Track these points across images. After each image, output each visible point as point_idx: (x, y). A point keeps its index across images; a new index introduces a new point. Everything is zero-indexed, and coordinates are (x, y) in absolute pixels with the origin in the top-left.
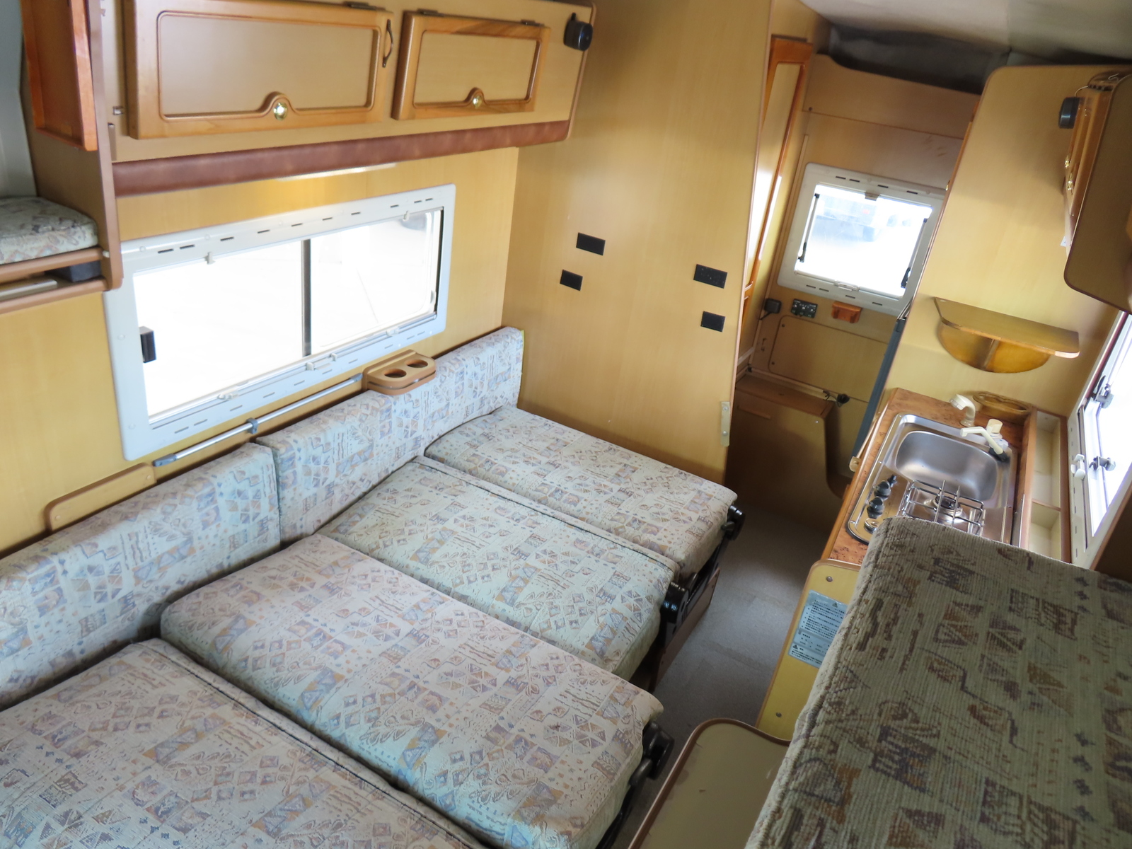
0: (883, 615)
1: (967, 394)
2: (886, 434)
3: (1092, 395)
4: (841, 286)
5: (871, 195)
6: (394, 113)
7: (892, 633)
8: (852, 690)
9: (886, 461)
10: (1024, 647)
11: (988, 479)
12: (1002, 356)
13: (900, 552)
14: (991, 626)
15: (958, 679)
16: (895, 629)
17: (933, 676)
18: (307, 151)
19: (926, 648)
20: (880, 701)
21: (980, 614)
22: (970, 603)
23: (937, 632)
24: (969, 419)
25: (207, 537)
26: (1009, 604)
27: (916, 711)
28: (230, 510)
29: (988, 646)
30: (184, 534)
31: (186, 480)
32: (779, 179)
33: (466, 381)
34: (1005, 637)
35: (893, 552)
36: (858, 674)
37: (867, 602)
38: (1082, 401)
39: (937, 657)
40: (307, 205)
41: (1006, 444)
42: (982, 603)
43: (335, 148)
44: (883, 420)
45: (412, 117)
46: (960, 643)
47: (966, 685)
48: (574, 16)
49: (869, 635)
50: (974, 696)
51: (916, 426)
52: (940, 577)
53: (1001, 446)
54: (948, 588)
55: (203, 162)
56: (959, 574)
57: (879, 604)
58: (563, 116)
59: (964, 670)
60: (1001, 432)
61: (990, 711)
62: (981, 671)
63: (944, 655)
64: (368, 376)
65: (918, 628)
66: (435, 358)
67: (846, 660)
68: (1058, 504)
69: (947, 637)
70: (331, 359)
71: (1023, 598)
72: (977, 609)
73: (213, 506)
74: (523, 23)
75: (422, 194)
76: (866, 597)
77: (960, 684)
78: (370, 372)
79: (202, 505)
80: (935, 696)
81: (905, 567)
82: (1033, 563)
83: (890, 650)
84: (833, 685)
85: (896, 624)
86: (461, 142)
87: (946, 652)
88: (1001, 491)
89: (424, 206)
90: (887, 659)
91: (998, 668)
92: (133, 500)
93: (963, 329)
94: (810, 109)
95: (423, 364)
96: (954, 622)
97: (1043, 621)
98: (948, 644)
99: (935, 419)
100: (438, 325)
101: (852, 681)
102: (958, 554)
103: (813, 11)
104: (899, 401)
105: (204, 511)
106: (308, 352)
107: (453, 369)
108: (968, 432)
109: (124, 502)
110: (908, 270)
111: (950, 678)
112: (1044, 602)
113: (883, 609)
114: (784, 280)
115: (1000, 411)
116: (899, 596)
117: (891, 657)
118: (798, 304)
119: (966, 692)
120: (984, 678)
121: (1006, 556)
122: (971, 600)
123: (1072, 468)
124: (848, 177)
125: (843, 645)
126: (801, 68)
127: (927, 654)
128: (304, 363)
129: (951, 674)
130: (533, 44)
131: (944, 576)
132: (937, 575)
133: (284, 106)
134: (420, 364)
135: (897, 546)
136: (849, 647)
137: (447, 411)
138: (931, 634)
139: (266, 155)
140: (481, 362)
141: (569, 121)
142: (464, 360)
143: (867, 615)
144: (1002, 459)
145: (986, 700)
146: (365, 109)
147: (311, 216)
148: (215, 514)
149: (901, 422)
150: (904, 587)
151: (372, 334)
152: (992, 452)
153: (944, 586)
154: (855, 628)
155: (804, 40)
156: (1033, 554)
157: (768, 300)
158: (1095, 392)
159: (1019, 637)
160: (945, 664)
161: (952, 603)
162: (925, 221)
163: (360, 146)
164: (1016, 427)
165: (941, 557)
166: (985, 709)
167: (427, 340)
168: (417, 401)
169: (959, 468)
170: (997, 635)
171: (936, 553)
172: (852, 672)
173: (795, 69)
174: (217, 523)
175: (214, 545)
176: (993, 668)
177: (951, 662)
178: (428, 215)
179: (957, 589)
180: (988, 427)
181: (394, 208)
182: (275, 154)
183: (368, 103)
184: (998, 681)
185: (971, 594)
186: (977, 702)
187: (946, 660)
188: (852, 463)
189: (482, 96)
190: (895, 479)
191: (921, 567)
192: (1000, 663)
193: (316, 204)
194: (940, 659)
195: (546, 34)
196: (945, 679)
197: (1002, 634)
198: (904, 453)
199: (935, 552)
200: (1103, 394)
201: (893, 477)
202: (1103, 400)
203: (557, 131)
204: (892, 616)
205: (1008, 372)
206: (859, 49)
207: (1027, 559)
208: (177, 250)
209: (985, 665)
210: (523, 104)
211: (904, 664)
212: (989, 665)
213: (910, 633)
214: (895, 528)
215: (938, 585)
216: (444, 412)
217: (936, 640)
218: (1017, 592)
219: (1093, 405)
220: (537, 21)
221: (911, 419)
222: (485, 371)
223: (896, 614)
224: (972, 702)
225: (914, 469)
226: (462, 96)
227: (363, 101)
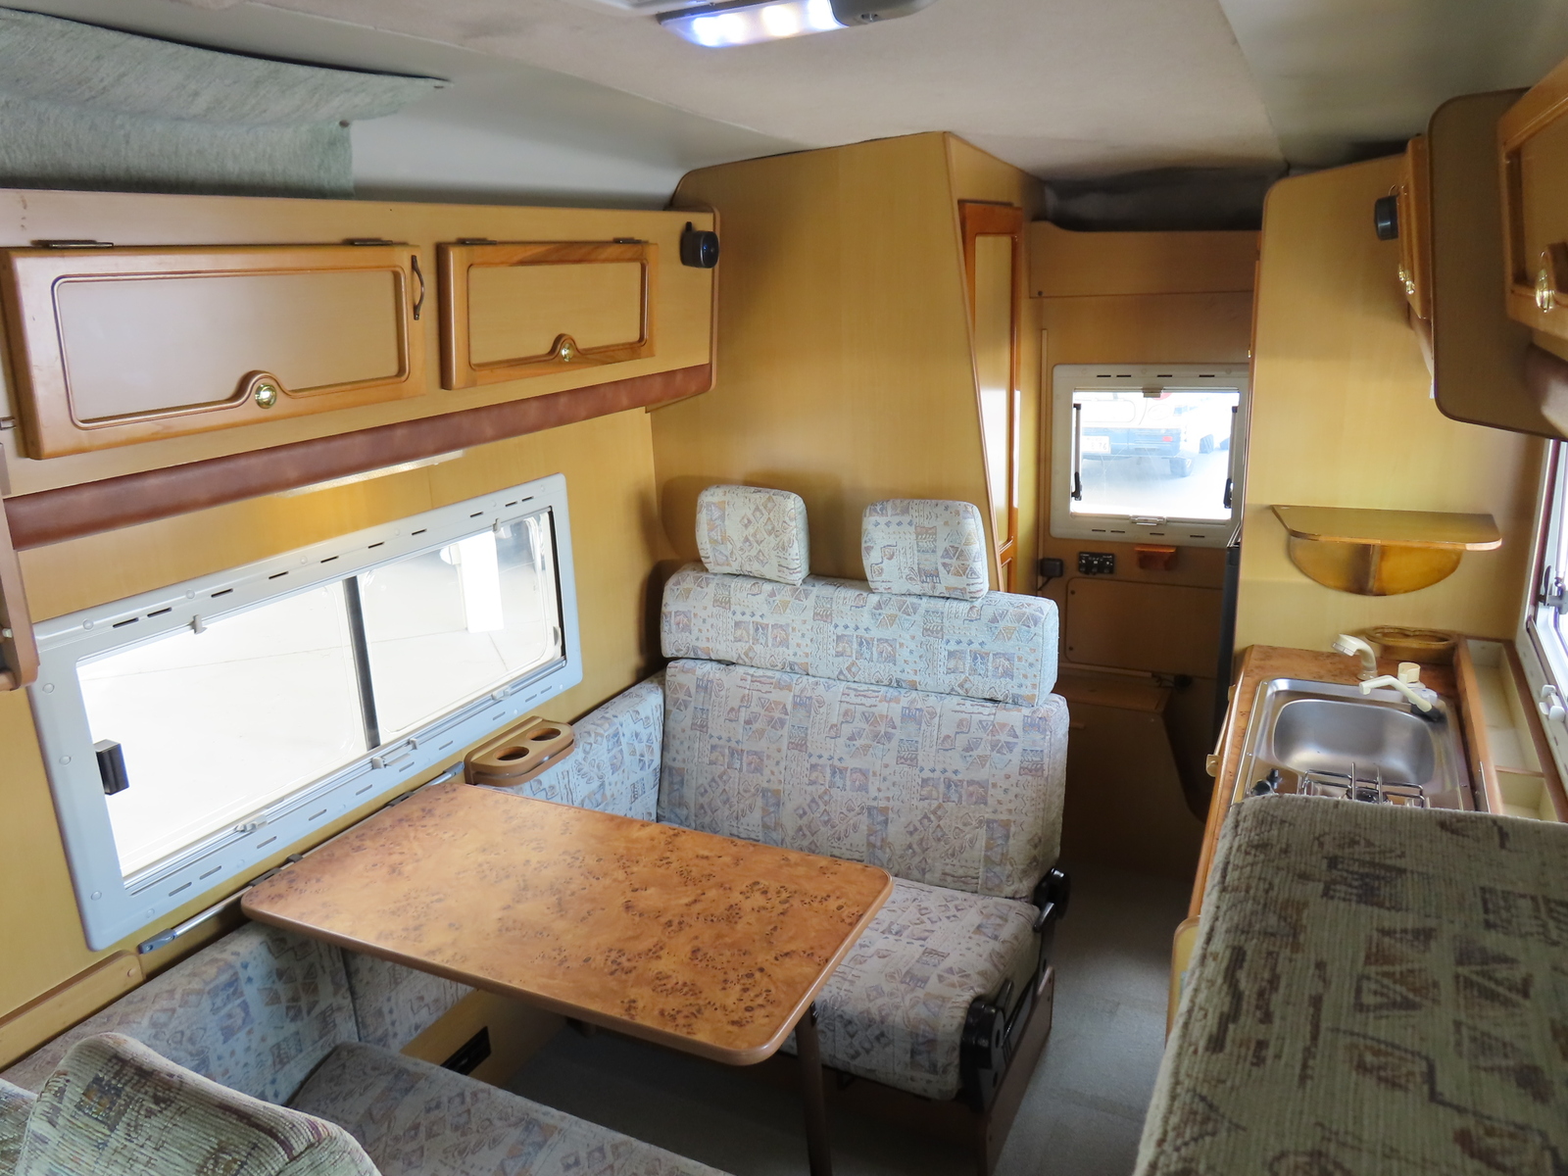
0: (1249, 975)
1: (1358, 634)
2: (1250, 712)
3: (1539, 599)
4: (1140, 521)
5: (1152, 391)
6: (445, 382)
7: (1272, 1008)
8: (1208, 1139)
9: (1258, 751)
10: (1532, 992)
11: (1422, 752)
12: (1389, 569)
13: (1262, 857)
14: (1460, 962)
15: (1419, 1079)
16: (1276, 1000)
17: (1369, 1082)
18: (318, 448)
19: (1343, 1027)
20: (1270, 1155)
21: (1433, 944)
22: (1410, 926)
23: (1359, 991)
24: (1369, 669)
25: (233, 1053)
26: (1482, 916)
27: (1348, 1165)
28: (267, 1004)
29: (1462, 1002)
30: (191, 1054)
31: (191, 967)
32: (1017, 394)
33: (624, 746)
34: (1490, 978)
35: (1250, 859)
36: (1215, 1103)
37: (1215, 957)
38: (1528, 610)
39: (1369, 1042)
40: (341, 530)
41: (1434, 694)
42: (1432, 923)
43: (360, 439)
44: (1240, 693)
45: (472, 383)
46: (1408, 1005)
47: (1439, 1088)
48: (689, 225)
49: (1228, 1019)
50: (1460, 1110)
51: (1293, 694)
52: (1343, 888)
53: (1427, 699)
54: (1363, 907)
55: (152, 482)
56: (1378, 878)
57: (1237, 957)
58: (702, 359)
59: (1427, 1059)
60: (1422, 679)
61: (1501, 1136)
62: (1460, 1054)
63: (1382, 1035)
64: (474, 765)
65: (1320, 990)
66: (572, 723)
67: (1188, 1076)
68: (1537, 765)
69: (1379, 999)
70: (410, 746)
71: (1505, 900)
72: (1425, 935)
73: (239, 1001)
74: (617, 241)
75: (516, 494)
76: (1212, 948)
77: (1426, 1088)
78: (474, 758)
79: (219, 1002)
80: (1381, 1123)
81: (1276, 881)
82: (1507, 834)
83: (1272, 1043)
84: (1171, 1135)
85: (1276, 989)
86: (554, 411)
87: (1384, 1028)
88: (1445, 767)
89: (521, 508)
90: (1269, 1062)
91: (1493, 1042)
92: (106, 1012)
93: (1322, 539)
94: (1040, 293)
95: (552, 733)
96: (1386, 968)
97: (1554, 934)
98: (1385, 1012)
99: (1319, 678)
100: (572, 673)
101: (1206, 1120)
102: (1369, 844)
103: (1011, 166)
104: (1257, 663)
105: (223, 1012)
106: (374, 742)
107: (602, 732)
108: (1369, 686)
109: (91, 1019)
110: (1229, 482)
111: (1403, 1081)
112: (1547, 901)
113: (1246, 965)
114: (1058, 530)
115: (1412, 649)
116: (1273, 935)
117: (1278, 1057)
118: (1086, 558)
119: (1443, 1103)
120: (1471, 1069)
121: (1453, 832)
122: (1411, 921)
123: (1542, 707)
124: (1114, 374)
125: (1181, 1047)
126: (1013, 239)
127: (1349, 1040)
128: (368, 759)
129: (1404, 1070)
130: (637, 266)
131: (1350, 886)
132: (1338, 887)
133: (271, 388)
134: (550, 734)
135: (1257, 847)
136: (1192, 1049)
137: (604, 794)
138: (1348, 999)
139: (253, 461)
140: (643, 715)
141: (711, 364)
142: (616, 717)
143: (1220, 981)
144: (1433, 717)
145: (1486, 1112)
146: (398, 379)
147: (349, 544)
148: (243, 1015)
149: (1269, 692)
150: (1280, 917)
151: (472, 701)
152: (1415, 710)
153: (1354, 905)
154: (1201, 1009)
155: (1009, 205)
156: (1505, 820)
157: (1043, 560)
158: (1542, 592)
159: (1518, 974)
160: (1386, 1054)
161: (1375, 934)
162: (1235, 409)
163: (399, 433)
164: (1441, 667)
165: (1339, 853)
166: (1490, 1132)
167: (556, 698)
168: (552, 787)
169: (1374, 744)
170: (1474, 977)
171: (1330, 848)
172: (1203, 1099)
173: (1005, 242)
174: (247, 1029)
175: (246, 1065)
176: (1483, 1044)
177: (1398, 1048)
178: (531, 521)
179: (1381, 905)
180: (1400, 675)
181: (474, 518)
182: (265, 458)
183: (401, 370)
184: (1500, 1069)
185: (1407, 910)
186: (1470, 1123)
187: (1386, 1044)
188: (1210, 763)
189: (573, 345)
190: (1277, 774)
191: (1304, 877)
192: (1495, 1032)
193: (356, 527)
194: (1375, 1044)
195: (651, 254)
196: (1393, 1084)
197: (1483, 974)
198: (1285, 736)
199: (1326, 847)
200: (1555, 593)
201: (1273, 772)
202: (1557, 602)
203: (697, 378)
204: (1267, 975)
205: (1406, 592)
206: (1089, 206)
207: (1495, 829)
208: (143, 618)
209: (1466, 1043)
210: (636, 348)
211: (1305, 1066)
212: (1474, 1040)
213: (1306, 1005)
214: (1250, 818)
215: (1342, 905)
216: (598, 797)
217: (1360, 1007)
218: (1492, 891)
219: (1545, 614)
220: (637, 238)
221: (1282, 684)
222: (651, 729)
223: (1273, 969)
224: (1459, 1122)
225: (1306, 757)
226: (544, 347)
227: (393, 369)
